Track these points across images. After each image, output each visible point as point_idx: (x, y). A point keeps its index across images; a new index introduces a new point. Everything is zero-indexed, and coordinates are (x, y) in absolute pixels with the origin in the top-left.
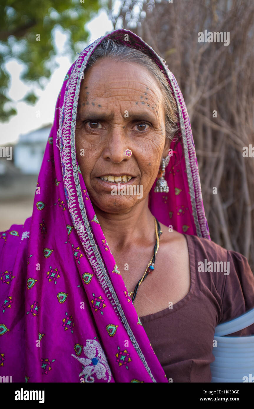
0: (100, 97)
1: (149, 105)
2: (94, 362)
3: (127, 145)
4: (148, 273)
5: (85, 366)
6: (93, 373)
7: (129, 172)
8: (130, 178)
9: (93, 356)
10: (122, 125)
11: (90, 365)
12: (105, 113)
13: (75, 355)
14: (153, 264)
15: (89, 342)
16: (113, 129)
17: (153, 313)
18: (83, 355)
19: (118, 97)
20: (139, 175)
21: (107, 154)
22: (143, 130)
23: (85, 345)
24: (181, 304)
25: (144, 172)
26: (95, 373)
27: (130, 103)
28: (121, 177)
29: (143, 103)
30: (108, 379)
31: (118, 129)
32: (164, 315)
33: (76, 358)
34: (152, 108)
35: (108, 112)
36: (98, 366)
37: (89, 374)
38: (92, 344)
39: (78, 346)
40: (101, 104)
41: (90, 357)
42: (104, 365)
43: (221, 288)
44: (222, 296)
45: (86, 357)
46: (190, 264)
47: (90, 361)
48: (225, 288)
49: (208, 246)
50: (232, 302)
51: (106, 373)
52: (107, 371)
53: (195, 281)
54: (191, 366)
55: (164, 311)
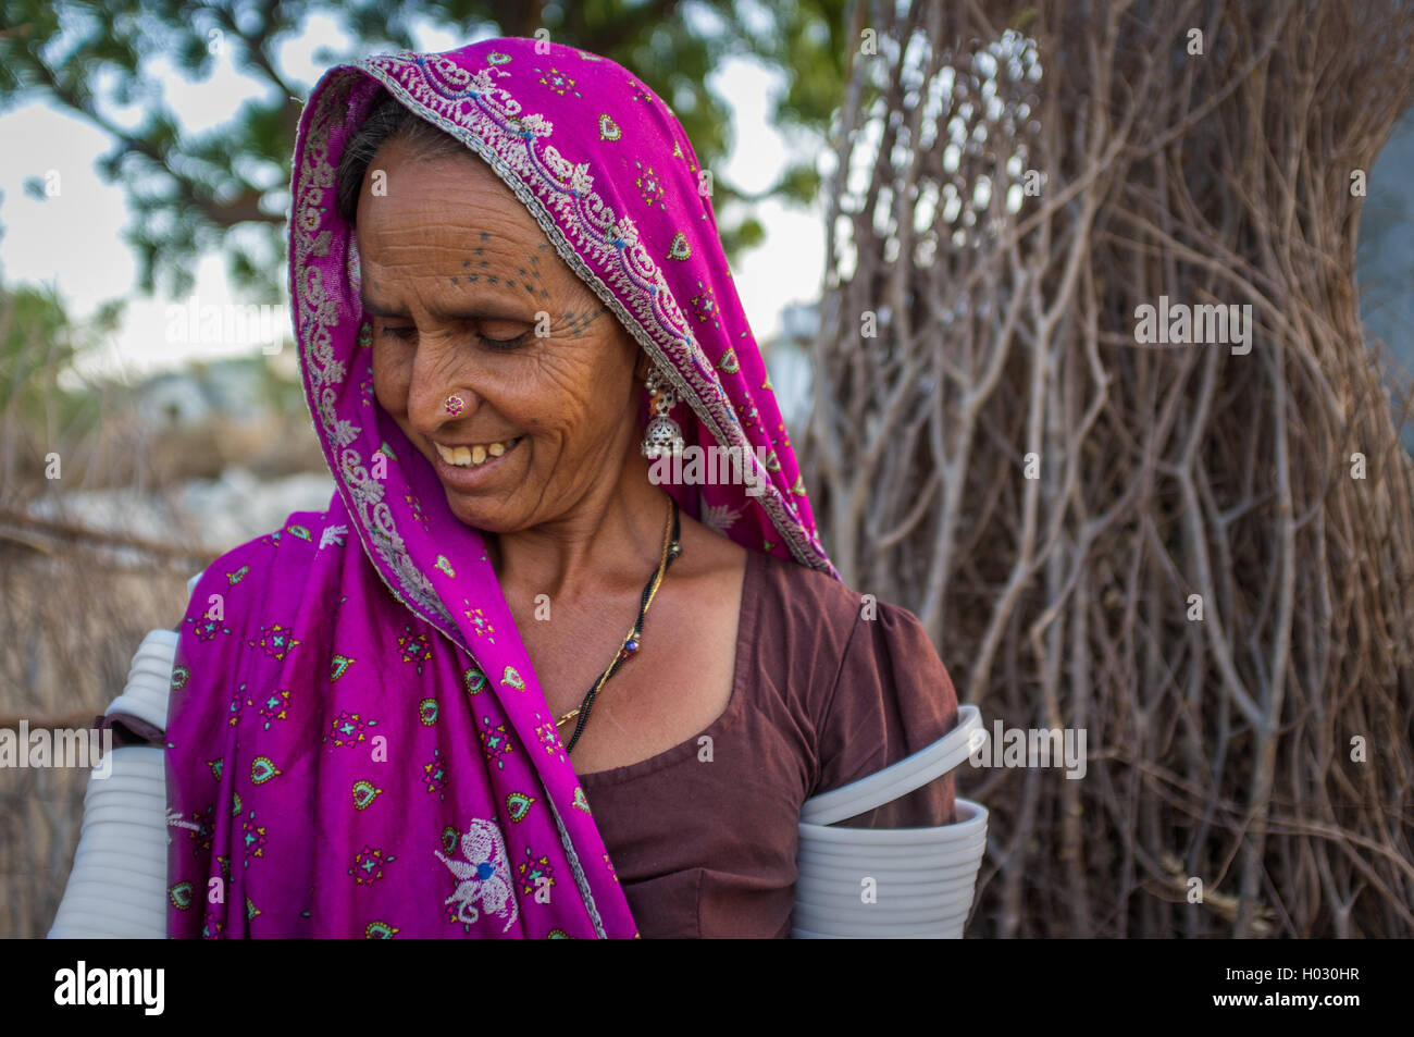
1: (493, 279)
2: (483, 873)
4: (621, 661)
5: (460, 881)
6: (476, 898)
9: (482, 858)
11: (471, 879)
13: (443, 853)
15: (478, 824)
17: (626, 765)
18: (458, 856)
19: (406, 267)
23: (468, 832)
26: (481, 900)
27: (438, 281)
29: (473, 277)
30: (510, 916)
33: (443, 861)
34: (505, 285)
36: (492, 883)
37: (469, 899)
38: (485, 831)
39: (450, 833)
41: (475, 861)
42: (507, 884)
43: (821, 704)
44: (822, 724)
45: (465, 860)
46: (740, 637)
47: (474, 870)
48: (832, 700)
49: (801, 588)
50: (848, 740)
51: (508, 903)
52: (510, 898)
53: (746, 683)
54: (698, 884)
55: (654, 760)
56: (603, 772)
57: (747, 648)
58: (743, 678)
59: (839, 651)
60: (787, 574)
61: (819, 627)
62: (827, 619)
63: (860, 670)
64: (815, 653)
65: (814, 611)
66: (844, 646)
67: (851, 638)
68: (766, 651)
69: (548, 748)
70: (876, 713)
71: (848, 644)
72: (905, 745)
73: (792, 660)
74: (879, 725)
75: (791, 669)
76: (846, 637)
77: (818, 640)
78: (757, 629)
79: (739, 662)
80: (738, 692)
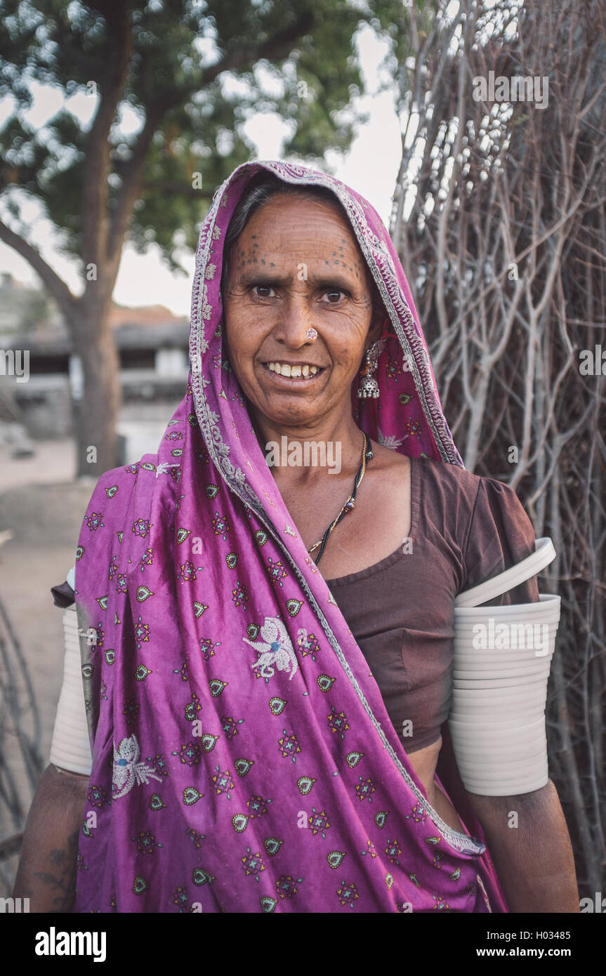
0: (274, 251)
1: (345, 266)
2: (274, 649)
3: (310, 323)
4: (344, 514)
5: (261, 654)
6: (272, 662)
7: (312, 361)
8: (314, 371)
9: (273, 640)
10: (306, 294)
11: (268, 651)
12: (280, 276)
13: (248, 639)
14: (353, 500)
15: (268, 620)
16: (290, 299)
17: (354, 573)
18: (259, 639)
19: (300, 253)
20: (329, 366)
21: (281, 335)
22: (337, 301)
23: (263, 626)
24: (394, 557)
25: (336, 362)
26: (275, 663)
27: (317, 262)
28: (300, 367)
29: (337, 262)
30: (292, 671)
31: (298, 299)
32: (370, 575)
33: (249, 643)
34: (349, 271)
35: (284, 275)
36: (280, 653)
37: (268, 664)
38: (273, 624)
39: (252, 627)
40: (275, 263)
41: (269, 641)
42: (288, 652)
43: (463, 535)
44: (465, 547)
45: (263, 641)
47: (269, 647)
48: (470, 534)
49: (445, 472)
50: (483, 555)
51: (290, 663)
52: (291, 660)
53: (418, 524)
54: (401, 637)
55: (369, 569)
56: (341, 578)
57: (417, 506)
58: (416, 522)
59: (471, 506)
60: (435, 466)
61: (459, 492)
62: (463, 488)
63: (483, 517)
64: (458, 507)
65: (454, 484)
66: (473, 504)
67: (477, 498)
68: (428, 506)
70: (496, 540)
71: (476, 502)
72: (511, 561)
73: (445, 511)
74: (498, 547)
75: (445, 519)
76: (474, 498)
77: (459, 500)
78: (422, 496)
79: (413, 513)
80: (414, 529)
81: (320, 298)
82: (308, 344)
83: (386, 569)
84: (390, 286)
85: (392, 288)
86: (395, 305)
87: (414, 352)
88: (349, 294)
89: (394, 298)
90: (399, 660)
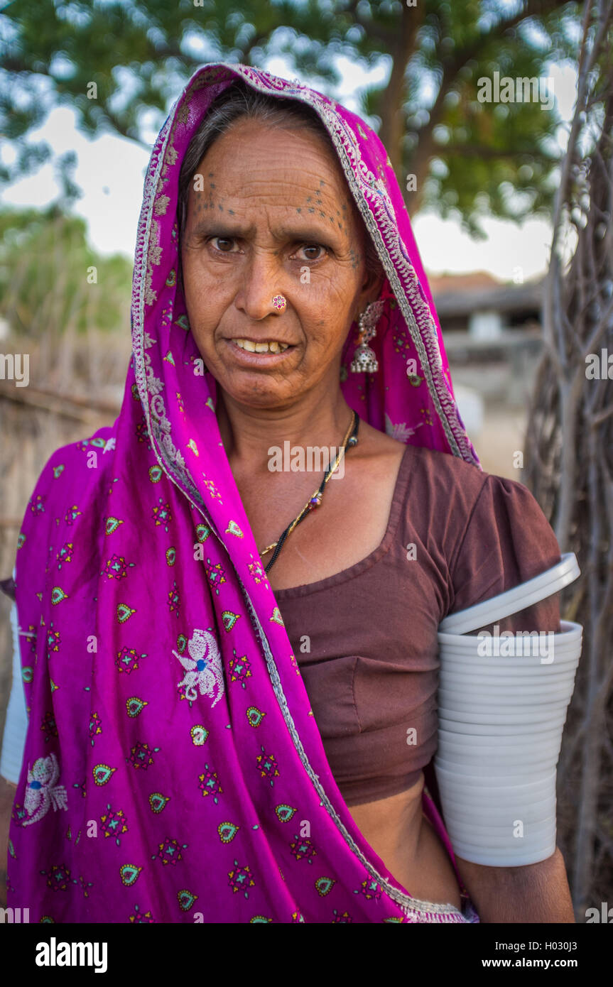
0: (233, 195)
1: (323, 214)
2: (200, 666)
3: (278, 287)
4: (308, 512)
5: (186, 672)
6: (196, 683)
7: (280, 336)
8: (285, 346)
9: (200, 656)
10: (271, 250)
11: (193, 670)
12: (240, 226)
13: (177, 652)
14: (320, 495)
15: (197, 633)
16: (255, 257)
17: (307, 584)
18: (186, 654)
19: (264, 198)
20: (302, 343)
21: (242, 303)
22: (314, 258)
23: (191, 638)
24: (359, 569)
25: (310, 338)
26: (199, 684)
27: (287, 210)
28: (267, 344)
29: (312, 210)
30: (216, 697)
31: (264, 258)
32: (326, 588)
33: (178, 657)
34: (329, 220)
35: (245, 225)
36: (205, 673)
37: (192, 684)
38: (202, 638)
39: (182, 639)
40: (235, 210)
41: (196, 658)
42: (215, 674)
43: (453, 546)
44: (455, 560)
45: (190, 657)
46: (394, 499)
47: (194, 665)
48: (462, 545)
49: (442, 466)
50: (475, 573)
51: (216, 688)
52: (217, 684)
54: (353, 667)
55: (326, 581)
56: (291, 589)
57: (398, 507)
58: (394, 526)
59: (468, 509)
61: (454, 491)
62: (460, 487)
63: (483, 524)
64: (450, 510)
65: (450, 481)
66: (471, 506)
67: (477, 500)
68: (413, 508)
69: (256, 579)
70: (496, 554)
71: (475, 505)
72: (517, 576)
73: (432, 514)
74: (497, 562)
75: (431, 521)
76: (474, 499)
77: (452, 501)
78: (407, 494)
79: (392, 515)
80: (389, 535)
81: (295, 253)
82: (274, 315)
83: (346, 582)
84: (387, 237)
85: (391, 240)
86: (394, 261)
87: (418, 321)
88: (331, 251)
89: (393, 252)
90: (349, 695)
